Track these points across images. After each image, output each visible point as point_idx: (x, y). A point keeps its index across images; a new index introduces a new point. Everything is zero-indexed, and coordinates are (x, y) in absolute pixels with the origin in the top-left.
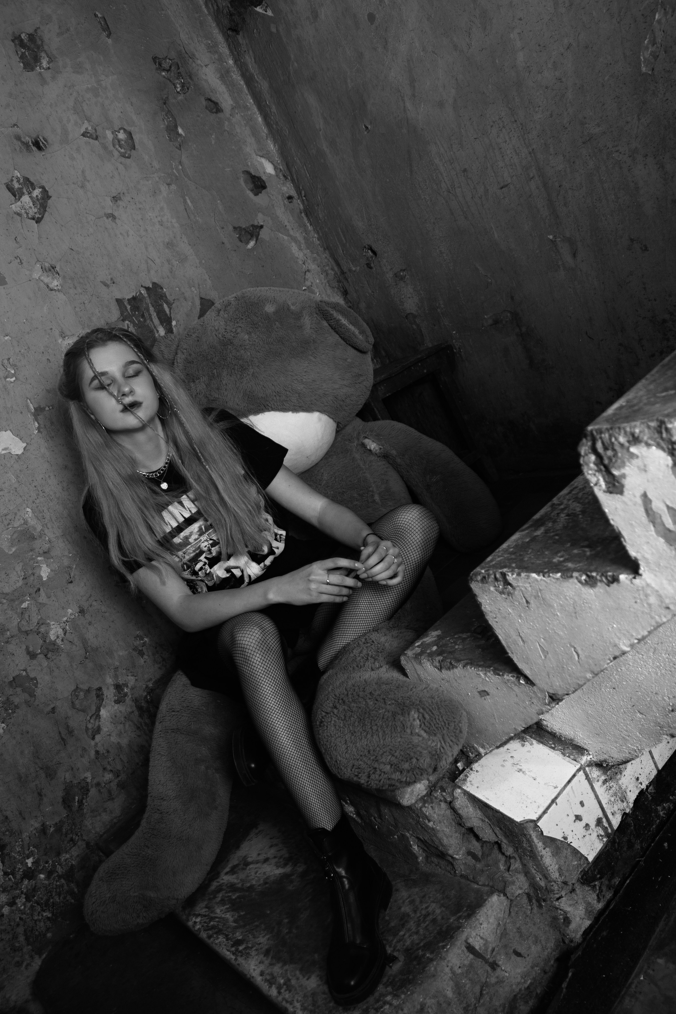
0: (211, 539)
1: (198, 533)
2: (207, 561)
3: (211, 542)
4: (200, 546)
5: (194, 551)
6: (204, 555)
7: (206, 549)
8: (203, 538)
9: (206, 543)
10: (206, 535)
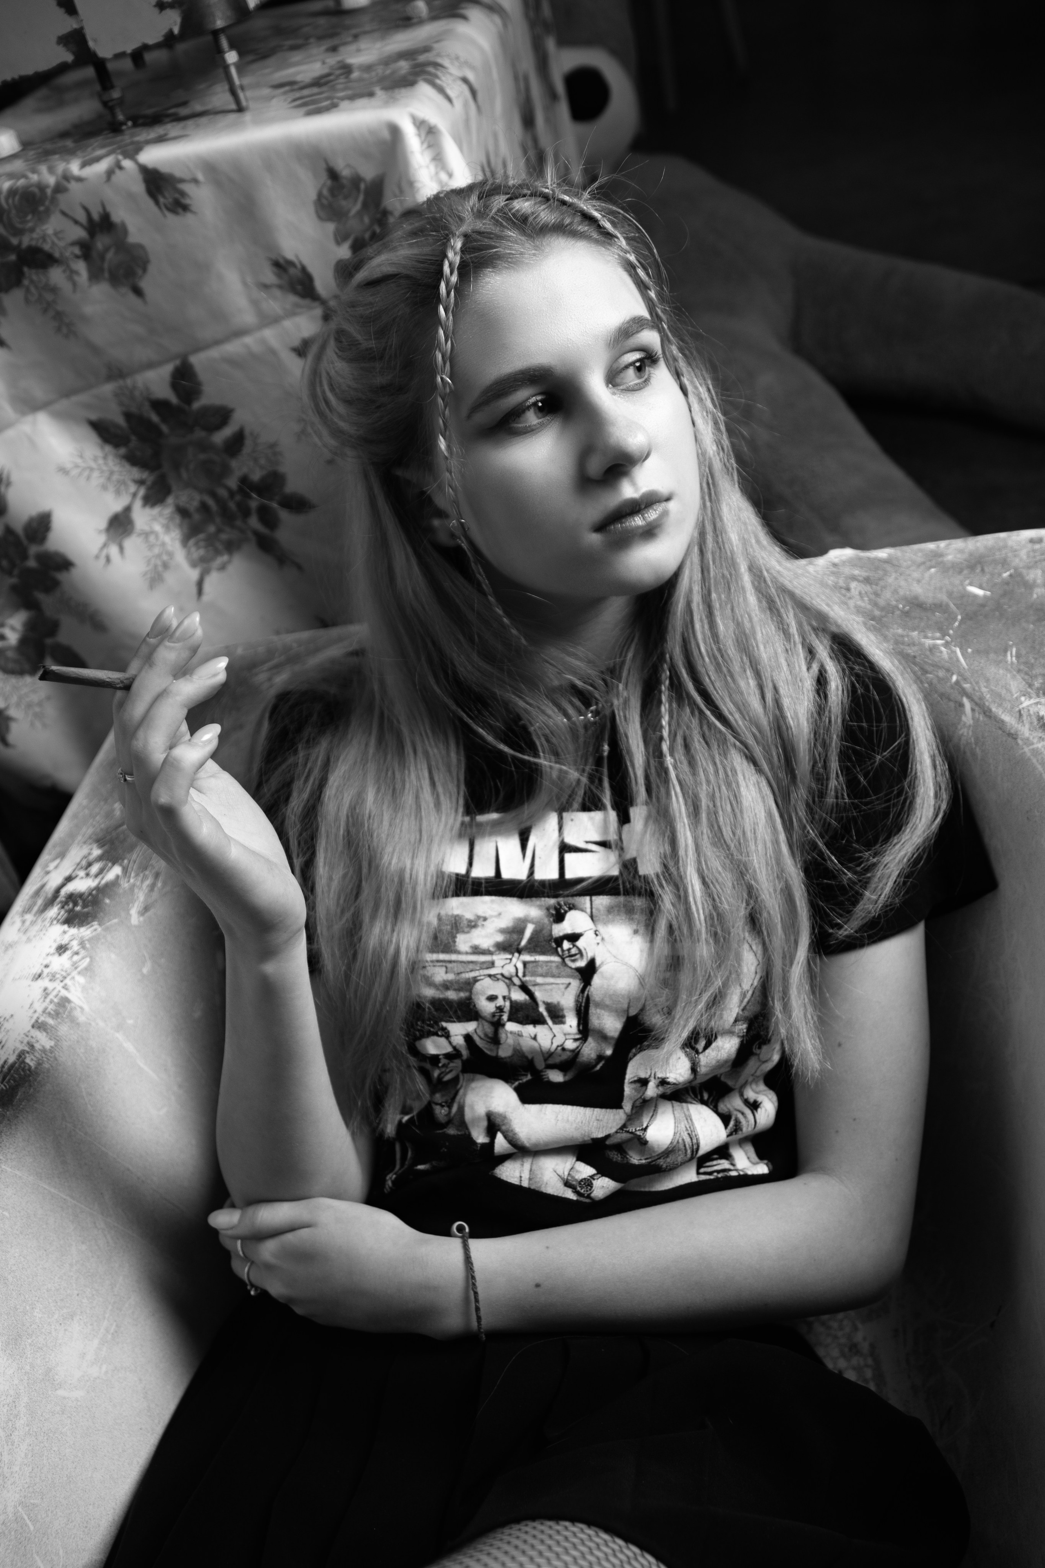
0: (524, 988)
1: (500, 938)
2: (465, 1053)
3: (519, 996)
4: (475, 980)
5: (446, 986)
6: (470, 1027)
7: (487, 1008)
8: (507, 964)
9: (500, 989)
10: (518, 961)
